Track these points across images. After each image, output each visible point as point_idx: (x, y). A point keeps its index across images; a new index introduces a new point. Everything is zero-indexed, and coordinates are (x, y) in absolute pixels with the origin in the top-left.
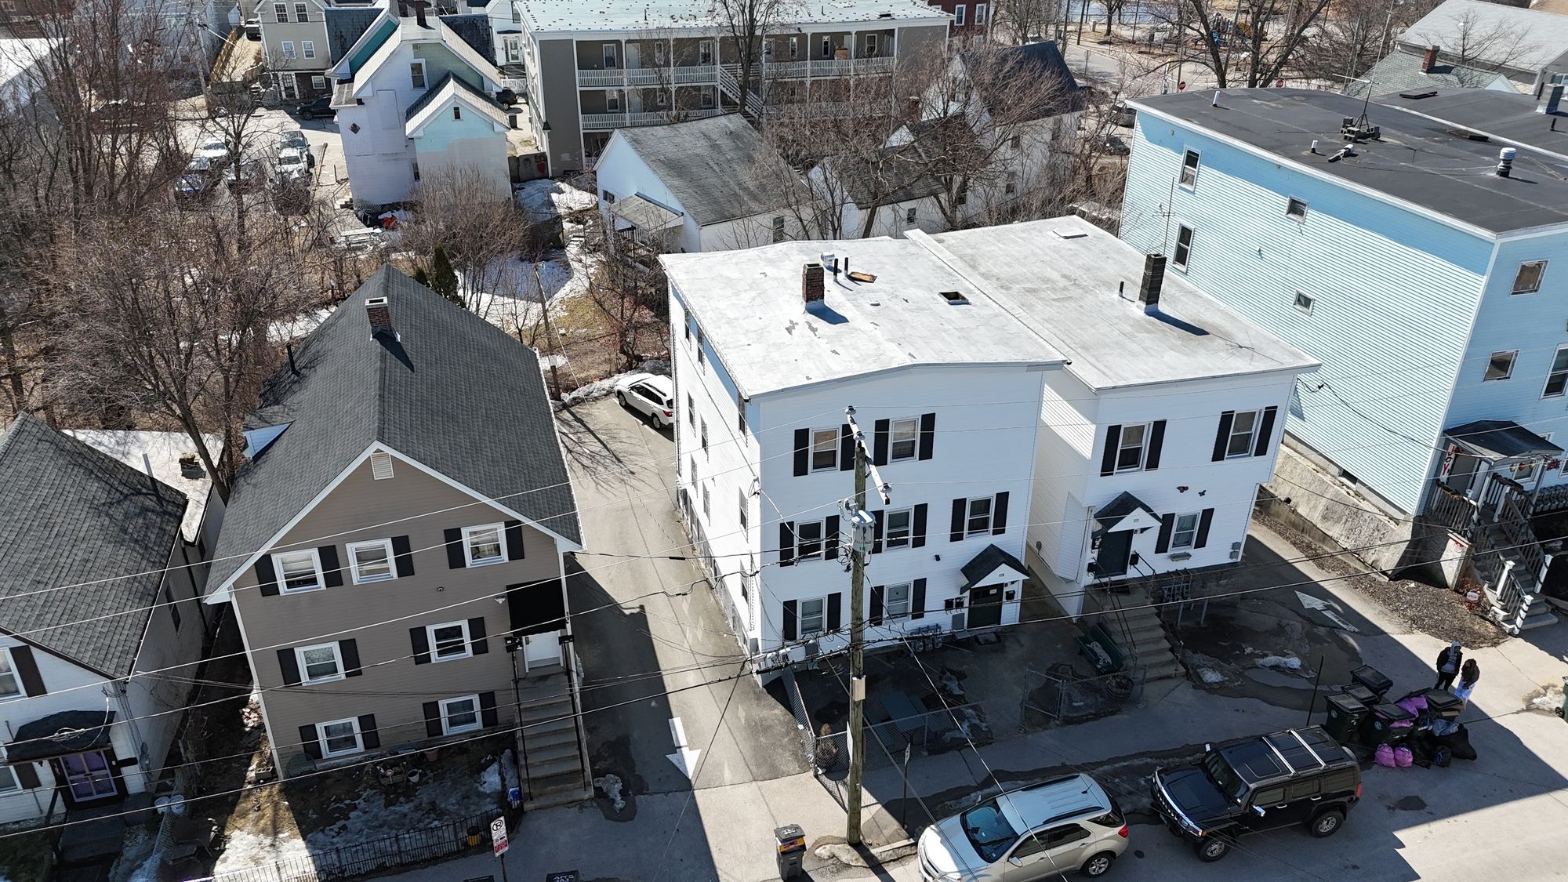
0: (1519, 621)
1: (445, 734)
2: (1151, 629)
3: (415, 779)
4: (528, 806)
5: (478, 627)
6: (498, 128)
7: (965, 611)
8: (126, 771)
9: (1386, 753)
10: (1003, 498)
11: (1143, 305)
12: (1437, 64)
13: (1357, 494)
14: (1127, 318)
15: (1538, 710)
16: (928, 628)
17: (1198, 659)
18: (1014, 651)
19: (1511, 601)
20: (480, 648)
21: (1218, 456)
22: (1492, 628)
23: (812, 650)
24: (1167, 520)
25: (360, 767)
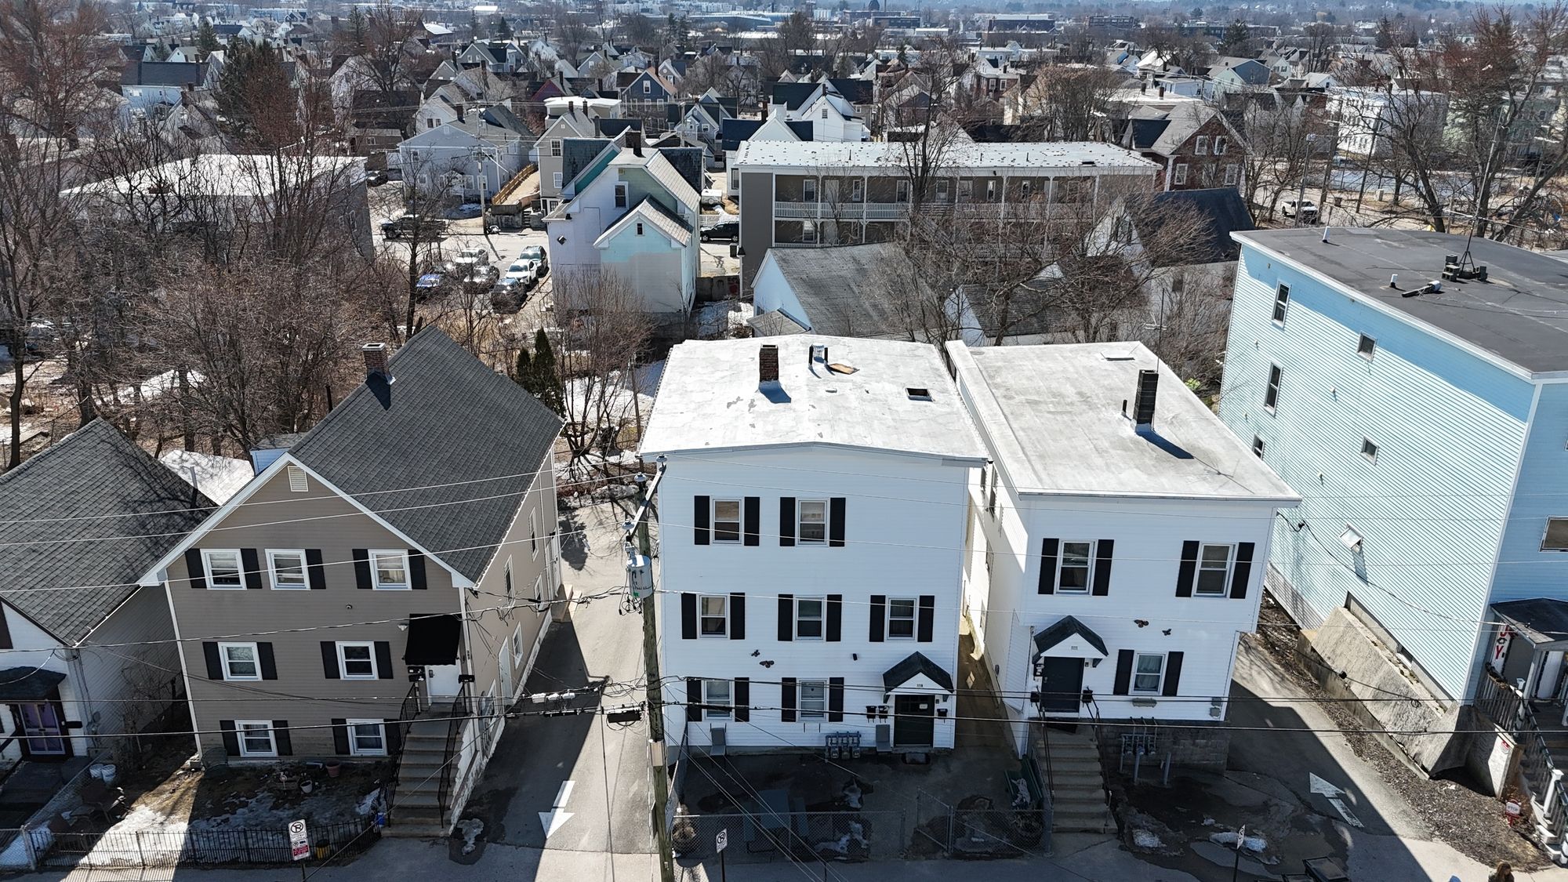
1: (352, 754)
2: (1091, 774)
3: (307, 789)
4: (386, 832)
5: (383, 648)
6: (675, 245)
7: (890, 722)
8: (74, 732)
10: (928, 603)
11: (1135, 423)
13: (1412, 675)
14: (1117, 435)
16: (848, 735)
18: (938, 774)
19: (1558, 821)
20: (386, 672)
21: (1184, 592)
22: (1532, 851)
23: (719, 735)
24: (1125, 657)
25: (270, 770)
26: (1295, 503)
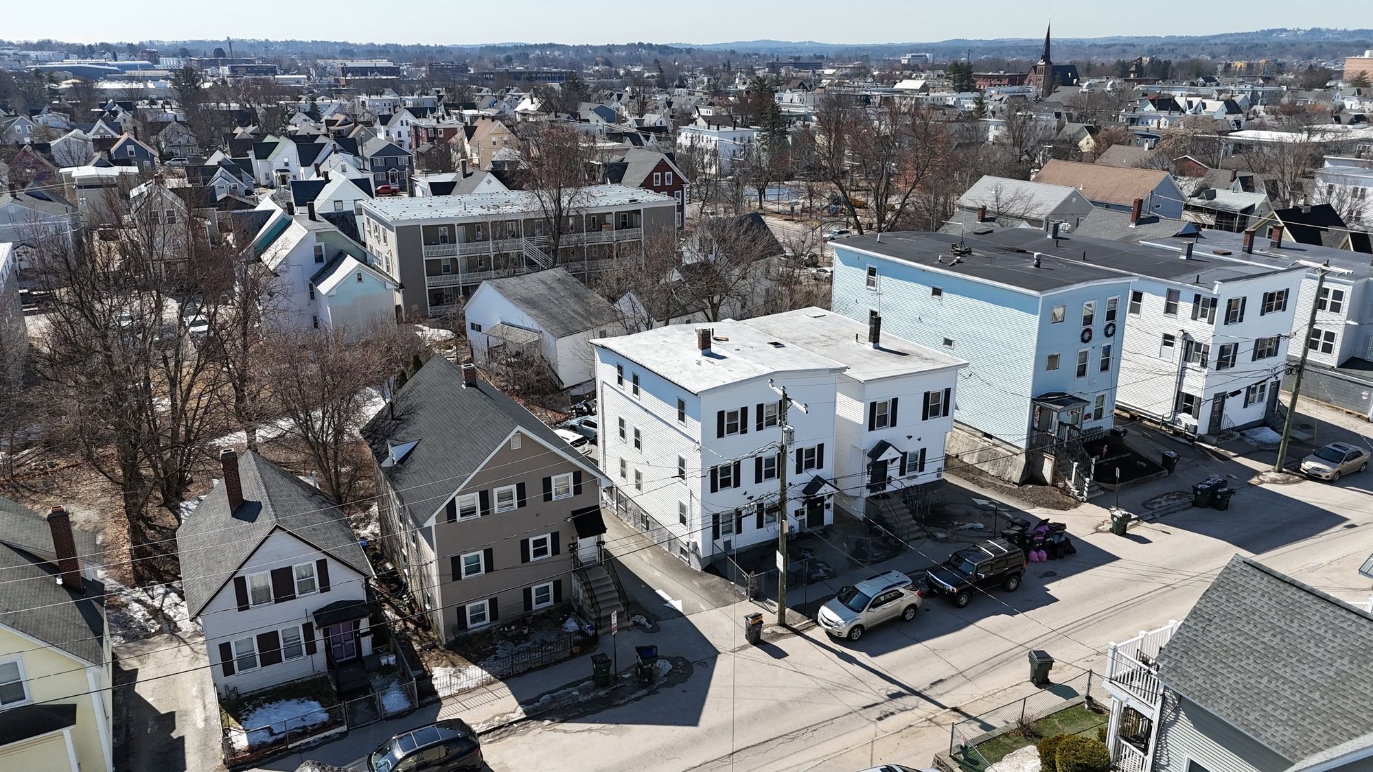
0: (1085, 494)
1: (534, 609)
2: (905, 515)
3: (526, 631)
5: (555, 536)
6: (389, 286)
7: (805, 516)
9: (1033, 554)
10: (821, 447)
11: (872, 344)
12: (986, 216)
13: (994, 445)
14: (865, 351)
15: (1101, 532)
17: (931, 529)
19: (1080, 487)
20: (556, 551)
21: (925, 417)
22: (1073, 500)
23: (728, 544)
24: (905, 454)
25: (488, 631)
26: (966, 365)
